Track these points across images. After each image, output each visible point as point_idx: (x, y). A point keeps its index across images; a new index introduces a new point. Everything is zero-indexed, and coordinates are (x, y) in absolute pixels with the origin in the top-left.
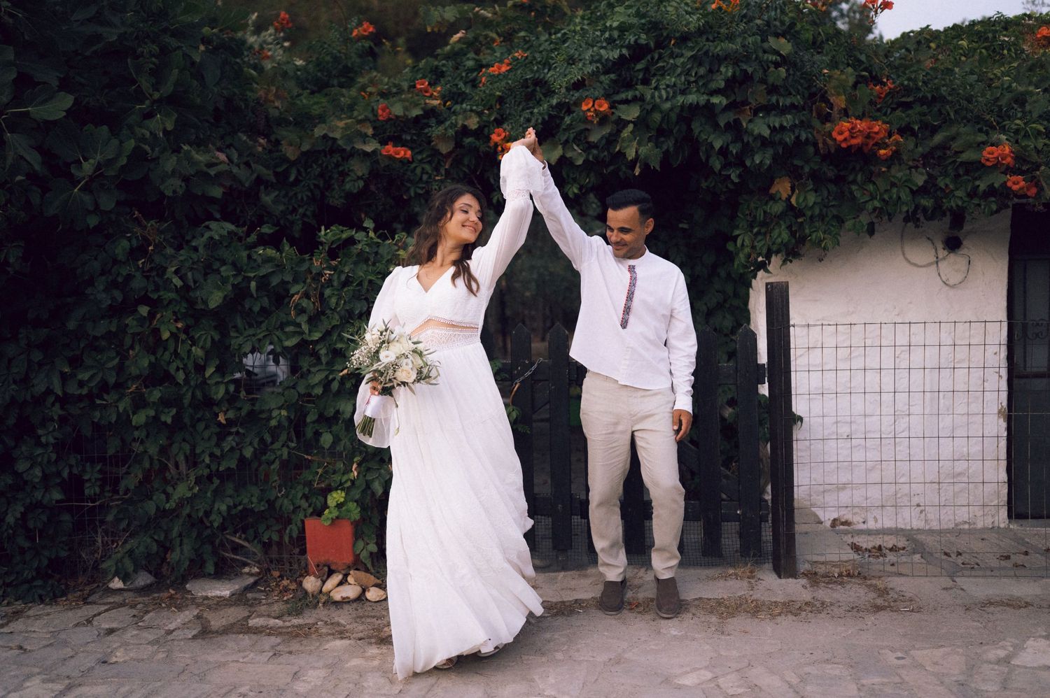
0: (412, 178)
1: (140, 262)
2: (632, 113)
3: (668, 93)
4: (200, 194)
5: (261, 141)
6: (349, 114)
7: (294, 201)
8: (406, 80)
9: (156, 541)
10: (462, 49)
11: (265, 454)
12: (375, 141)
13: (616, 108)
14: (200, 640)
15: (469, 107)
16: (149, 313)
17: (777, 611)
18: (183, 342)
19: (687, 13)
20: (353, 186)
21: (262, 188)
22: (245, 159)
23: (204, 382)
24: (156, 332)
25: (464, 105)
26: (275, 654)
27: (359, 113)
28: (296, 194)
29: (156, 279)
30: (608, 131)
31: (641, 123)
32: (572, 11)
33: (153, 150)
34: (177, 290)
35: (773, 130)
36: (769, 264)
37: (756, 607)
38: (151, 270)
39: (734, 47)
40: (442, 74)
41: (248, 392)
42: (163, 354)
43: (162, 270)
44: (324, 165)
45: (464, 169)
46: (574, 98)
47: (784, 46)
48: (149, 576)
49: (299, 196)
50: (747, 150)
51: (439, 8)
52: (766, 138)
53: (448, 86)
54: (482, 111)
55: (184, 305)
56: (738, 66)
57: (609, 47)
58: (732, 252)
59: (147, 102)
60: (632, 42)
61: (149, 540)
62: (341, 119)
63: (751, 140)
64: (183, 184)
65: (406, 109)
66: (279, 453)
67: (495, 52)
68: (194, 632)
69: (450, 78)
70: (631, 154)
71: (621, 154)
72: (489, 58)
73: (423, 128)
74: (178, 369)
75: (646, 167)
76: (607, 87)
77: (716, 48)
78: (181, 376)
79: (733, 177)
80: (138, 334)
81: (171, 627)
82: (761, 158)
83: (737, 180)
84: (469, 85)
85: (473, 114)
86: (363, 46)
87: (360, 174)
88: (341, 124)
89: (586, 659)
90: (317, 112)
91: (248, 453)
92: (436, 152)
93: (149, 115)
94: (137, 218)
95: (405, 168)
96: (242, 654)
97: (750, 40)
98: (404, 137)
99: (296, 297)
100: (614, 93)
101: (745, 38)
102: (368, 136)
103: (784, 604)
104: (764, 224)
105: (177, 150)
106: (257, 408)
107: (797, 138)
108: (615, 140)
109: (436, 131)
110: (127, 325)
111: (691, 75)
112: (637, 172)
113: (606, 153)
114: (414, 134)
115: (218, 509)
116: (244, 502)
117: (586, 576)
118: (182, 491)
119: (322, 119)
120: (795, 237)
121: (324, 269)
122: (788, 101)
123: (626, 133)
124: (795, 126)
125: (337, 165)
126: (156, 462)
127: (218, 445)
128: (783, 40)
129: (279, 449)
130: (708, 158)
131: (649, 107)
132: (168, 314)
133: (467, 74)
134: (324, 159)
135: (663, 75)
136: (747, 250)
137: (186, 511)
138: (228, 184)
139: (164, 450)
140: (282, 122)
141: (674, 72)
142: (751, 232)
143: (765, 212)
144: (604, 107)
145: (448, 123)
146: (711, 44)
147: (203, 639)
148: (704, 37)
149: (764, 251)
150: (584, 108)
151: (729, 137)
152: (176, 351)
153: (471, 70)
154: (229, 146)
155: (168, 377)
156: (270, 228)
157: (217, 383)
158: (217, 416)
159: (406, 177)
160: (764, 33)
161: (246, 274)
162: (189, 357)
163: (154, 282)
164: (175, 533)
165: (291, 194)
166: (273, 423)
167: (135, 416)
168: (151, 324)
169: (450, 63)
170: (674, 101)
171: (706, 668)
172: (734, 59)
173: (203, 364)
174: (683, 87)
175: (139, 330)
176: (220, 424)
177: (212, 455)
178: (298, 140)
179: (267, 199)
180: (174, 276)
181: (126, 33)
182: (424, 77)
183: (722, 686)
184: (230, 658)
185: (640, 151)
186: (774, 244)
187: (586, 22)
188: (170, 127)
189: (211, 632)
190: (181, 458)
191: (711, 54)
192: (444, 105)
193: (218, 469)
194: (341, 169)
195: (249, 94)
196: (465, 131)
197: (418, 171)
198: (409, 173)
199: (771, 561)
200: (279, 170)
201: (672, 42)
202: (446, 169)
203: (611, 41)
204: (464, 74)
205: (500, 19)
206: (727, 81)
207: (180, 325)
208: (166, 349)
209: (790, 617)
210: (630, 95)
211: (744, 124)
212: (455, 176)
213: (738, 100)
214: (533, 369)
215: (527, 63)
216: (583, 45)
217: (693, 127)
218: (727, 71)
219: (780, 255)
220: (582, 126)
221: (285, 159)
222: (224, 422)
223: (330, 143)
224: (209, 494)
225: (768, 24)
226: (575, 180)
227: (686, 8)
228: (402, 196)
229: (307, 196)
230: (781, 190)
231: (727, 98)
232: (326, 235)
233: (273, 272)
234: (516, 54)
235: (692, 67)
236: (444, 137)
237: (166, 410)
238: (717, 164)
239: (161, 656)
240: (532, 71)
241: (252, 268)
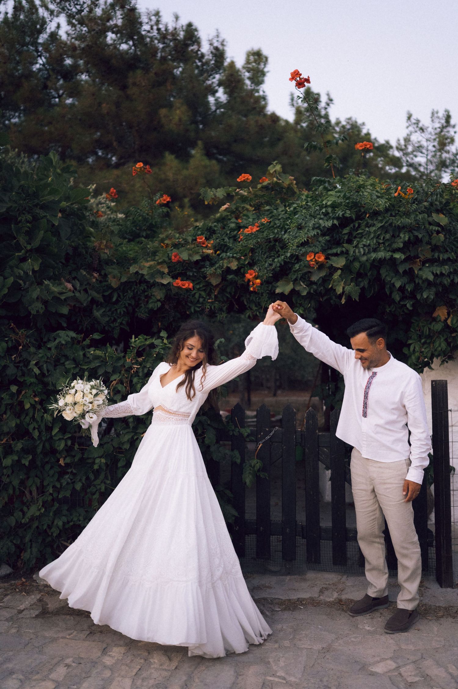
0: (192, 300)
1: (13, 357)
2: (340, 262)
3: (364, 250)
4: (54, 311)
5: (95, 275)
6: (153, 258)
7: (114, 314)
8: (190, 236)
9: (15, 544)
10: (227, 216)
11: (90, 487)
12: (169, 277)
13: (329, 259)
14: (40, 620)
15: (231, 255)
16: (17, 390)
17: (441, 614)
18: (39, 410)
19: (378, 197)
20: (153, 305)
21: (95, 306)
22: (84, 287)
23: (51, 437)
24: (21, 404)
25: (228, 254)
26: (91, 633)
27: (159, 257)
28: (116, 310)
29: (23, 368)
30: (324, 274)
31: (346, 269)
32: (299, 191)
33: (25, 283)
34: (36, 376)
35: (436, 275)
36: (432, 363)
37: (425, 610)
38: (19, 362)
39: (410, 221)
40: (214, 232)
41: (80, 445)
42: (25, 418)
43: (27, 363)
44: (136, 291)
45: (228, 295)
46: (301, 252)
47: (443, 220)
48: (9, 568)
49: (119, 311)
50: (418, 288)
51: (213, 189)
52: (431, 281)
53: (218, 240)
54: (240, 257)
55: (41, 386)
56: (412, 233)
57: (325, 218)
58: (406, 355)
59: (23, 251)
60: (340, 216)
61: (10, 544)
62: (148, 261)
63: (420, 282)
64: (43, 307)
65: (190, 255)
66: (98, 487)
67: (249, 218)
68: (37, 612)
69: (219, 235)
70: (339, 290)
71: (333, 290)
72: (245, 222)
73: (200, 268)
74: (34, 429)
75: (349, 298)
76: (323, 245)
77: (397, 222)
78: (36, 434)
79: (408, 306)
80: (10, 404)
81: (22, 607)
82: (427, 294)
83: (411, 308)
84: (231, 241)
85: (234, 260)
86: (163, 211)
87: (159, 298)
88: (147, 264)
89: (306, 646)
90: (132, 256)
91: (78, 486)
92: (209, 284)
93: (23, 260)
94: (12, 328)
95: (188, 294)
96: (69, 632)
97: (420, 216)
98: (188, 273)
99: (114, 382)
100: (328, 249)
101: (417, 215)
102: (164, 274)
103: (445, 608)
104: (429, 337)
105: (40, 283)
106: (85, 456)
107: (452, 281)
108: (328, 280)
109: (209, 271)
110: (2, 398)
111: (380, 239)
112: (343, 301)
113: (322, 288)
114: (195, 272)
115: (57, 524)
116: (74, 520)
117: (305, 580)
118: (33, 511)
119: (135, 260)
120: (450, 346)
121: (133, 364)
122: (446, 256)
123: (336, 276)
124: (450, 273)
125: (144, 291)
126: (17, 490)
127: (58, 480)
128: (442, 216)
129: (99, 485)
130: (391, 293)
131: (352, 259)
132: (30, 392)
133: (230, 232)
134: (135, 287)
135: (361, 238)
136: (417, 354)
137: (36, 524)
138: (73, 304)
139: (22, 483)
140: (108, 262)
141: (369, 236)
142: (420, 341)
143: (429, 329)
144: (322, 258)
145: (217, 265)
146: (393, 218)
147: (43, 618)
148: (389, 213)
149: (429, 355)
150: (308, 259)
151: (405, 279)
152: (33, 416)
153: (232, 230)
154: (74, 278)
155: (27, 433)
156: (98, 335)
157: (60, 439)
158: (59, 460)
159: (189, 299)
160: (428, 211)
161: (82, 367)
162: (42, 421)
163: (22, 370)
164: (27, 539)
165: (113, 309)
166: (96, 467)
167: (5, 460)
168: (18, 398)
169: (220, 225)
170: (369, 256)
171: (391, 658)
172: (410, 229)
173: (51, 425)
174: (375, 247)
175: (10, 402)
176: (60, 466)
177: (54, 487)
178: (119, 275)
179: (97, 313)
180: (35, 367)
181: (11, 207)
182: (202, 234)
183: (403, 674)
184: (61, 635)
185: (346, 288)
186: (436, 350)
187: (309, 199)
188: (36, 268)
189: (48, 613)
190: (34, 489)
191: (394, 225)
192: (215, 253)
193: (58, 497)
194: (146, 294)
195: (89, 244)
196: (228, 270)
197: (197, 296)
198: (191, 297)
199: (435, 574)
200: (106, 294)
201: (367, 216)
202: (215, 295)
203: (326, 214)
204: (228, 232)
205: (252, 196)
206: (405, 243)
207: (37, 399)
208: (27, 415)
209: (450, 619)
210: (339, 250)
211: (416, 272)
212: (221, 299)
213: (412, 255)
214: (271, 434)
215: (270, 227)
216: (308, 216)
217: (381, 272)
218: (404, 236)
219: (439, 358)
220: (306, 270)
221: (109, 287)
222: (63, 464)
223: (140, 276)
224: (51, 514)
225: (431, 204)
226: (301, 305)
227: (377, 194)
228: (186, 312)
229: (124, 311)
230: (440, 314)
231: (404, 253)
232: (135, 341)
233: (99, 366)
234: (263, 220)
235: (381, 234)
236: (214, 275)
237: (25, 456)
238: (397, 297)
239: (14, 631)
240: (273, 233)
241: (86, 363)
